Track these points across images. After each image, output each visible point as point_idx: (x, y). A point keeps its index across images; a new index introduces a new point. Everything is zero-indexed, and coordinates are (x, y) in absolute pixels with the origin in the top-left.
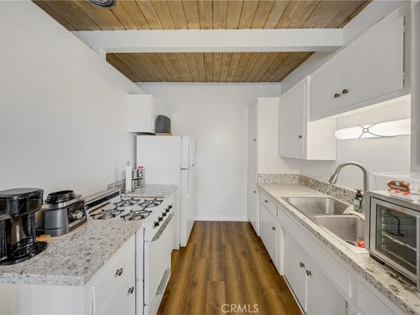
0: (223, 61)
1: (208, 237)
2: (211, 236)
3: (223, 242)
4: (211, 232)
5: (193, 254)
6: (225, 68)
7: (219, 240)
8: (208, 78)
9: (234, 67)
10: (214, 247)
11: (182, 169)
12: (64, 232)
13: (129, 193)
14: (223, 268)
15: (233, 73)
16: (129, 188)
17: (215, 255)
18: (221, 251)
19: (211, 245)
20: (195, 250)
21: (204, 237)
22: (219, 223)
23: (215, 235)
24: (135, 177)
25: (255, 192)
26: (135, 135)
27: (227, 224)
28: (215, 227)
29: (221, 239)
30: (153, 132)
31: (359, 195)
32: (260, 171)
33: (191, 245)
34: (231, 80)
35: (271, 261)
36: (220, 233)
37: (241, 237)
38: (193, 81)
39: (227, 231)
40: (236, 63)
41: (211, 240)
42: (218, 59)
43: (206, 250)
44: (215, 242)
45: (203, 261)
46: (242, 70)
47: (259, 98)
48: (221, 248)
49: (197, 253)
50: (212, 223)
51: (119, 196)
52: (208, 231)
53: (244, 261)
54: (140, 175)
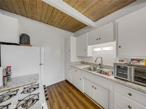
1: (52, 92)
2: (54, 91)
3: (60, 91)
7: (58, 91)
10: (57, 95)
14: (65, 101)
15: (61, 24)
17: (59, 98)
22: (55, 85)
24: (5, 75)
27: (58, 83)
28: (54, 87)
30: (19, 44)
31: (100, 65)
32: (72, 61)
35: (78, 90)
36: (57, 88)
37: (65, 86)
39: (59, 86)
40: (64, 21)
43: (55, 98)
44: (56, 93)
45: (55, 103)
48: (60, 94)
50: (51, 86)
52: (51, 89)
53: (70, 94)
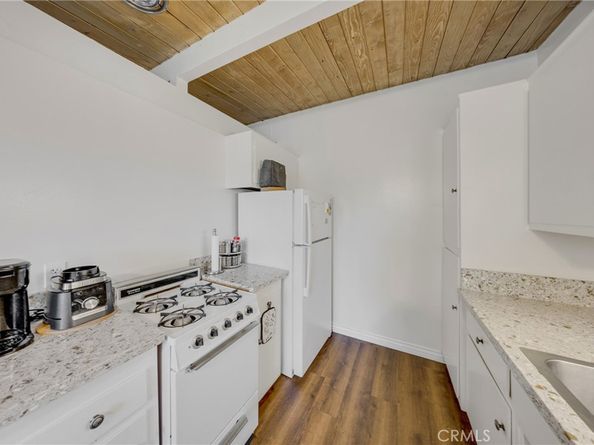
0: (369, 40)
1: (348, 370)
2: (353, 370)
3: (376, 393)
4: (356, 362)
5: (313, 397)
6: (378, 54)
7: (369, 385)
8: (352, 87)
9: (396, 46)
10: (355, 396)
11: (295, 245)
12: (70, 325)
13: (214, 274)
15: (399, 63)
16: (215, 267)
17: (352, 414)
18: (365, 411)
19: (348, 390)
20: (317, 389)
21: (340, 367)
23: (362, 372)
24: (228, 252)
25: (454, 308)
26: (235, 192)
28: (367, 354)
29: (372, 382)
32: (467, 262)
33: (313, 376)
34: (399, 79)
36: (374, 371)
37: (418, 394)
38: (330, 102)
39: (389, 370)
40: (399, 35)
41: (351, 379)
42: (357, 39)
43: (338, 397)
44: (358, 386)
45: (324, 419)
46: (418, 47)
47: (462, 97)
48: (368, 406)
49: (319, 397)
50: (362, 344)
51: (198, 277)
52: (352, 358)
54: (235, 250)
